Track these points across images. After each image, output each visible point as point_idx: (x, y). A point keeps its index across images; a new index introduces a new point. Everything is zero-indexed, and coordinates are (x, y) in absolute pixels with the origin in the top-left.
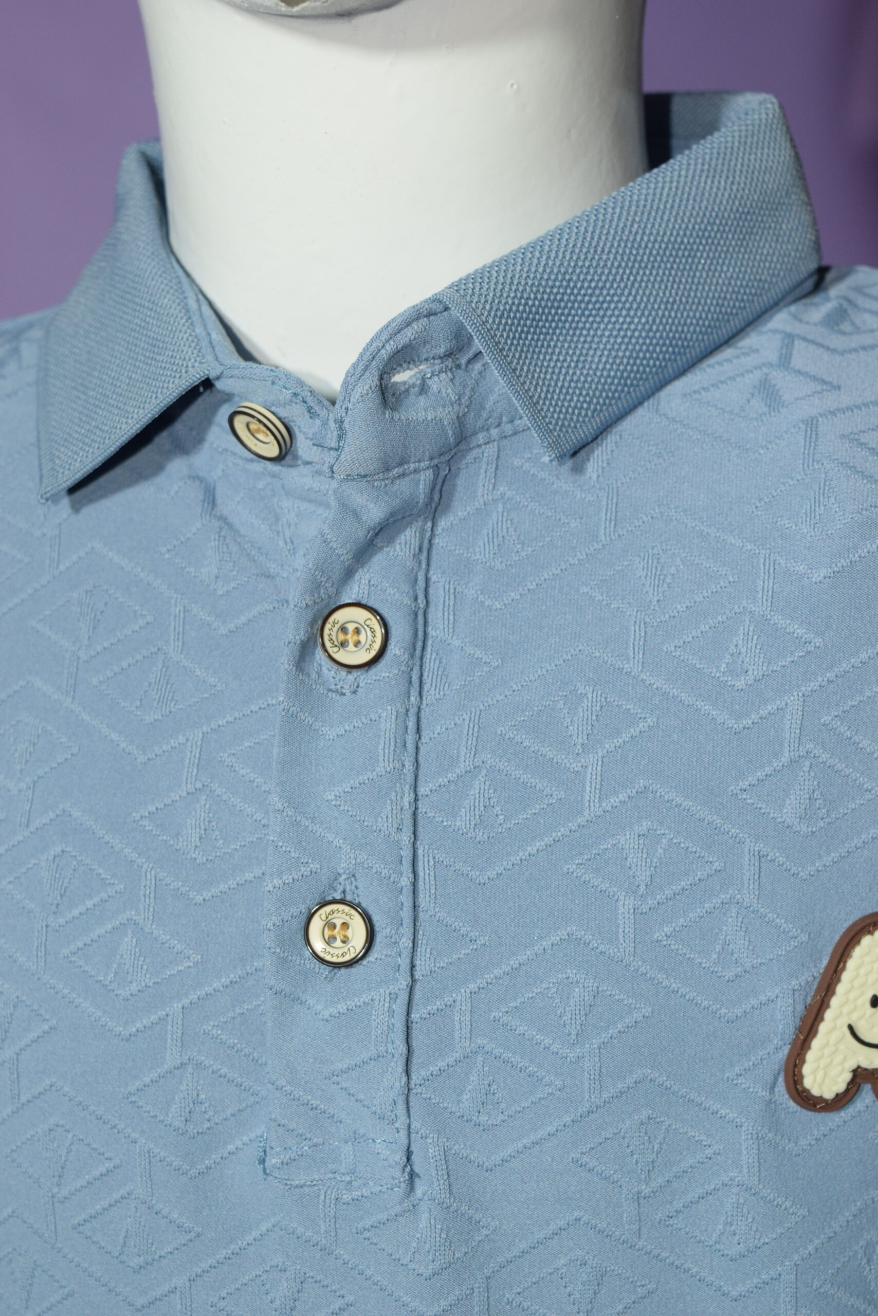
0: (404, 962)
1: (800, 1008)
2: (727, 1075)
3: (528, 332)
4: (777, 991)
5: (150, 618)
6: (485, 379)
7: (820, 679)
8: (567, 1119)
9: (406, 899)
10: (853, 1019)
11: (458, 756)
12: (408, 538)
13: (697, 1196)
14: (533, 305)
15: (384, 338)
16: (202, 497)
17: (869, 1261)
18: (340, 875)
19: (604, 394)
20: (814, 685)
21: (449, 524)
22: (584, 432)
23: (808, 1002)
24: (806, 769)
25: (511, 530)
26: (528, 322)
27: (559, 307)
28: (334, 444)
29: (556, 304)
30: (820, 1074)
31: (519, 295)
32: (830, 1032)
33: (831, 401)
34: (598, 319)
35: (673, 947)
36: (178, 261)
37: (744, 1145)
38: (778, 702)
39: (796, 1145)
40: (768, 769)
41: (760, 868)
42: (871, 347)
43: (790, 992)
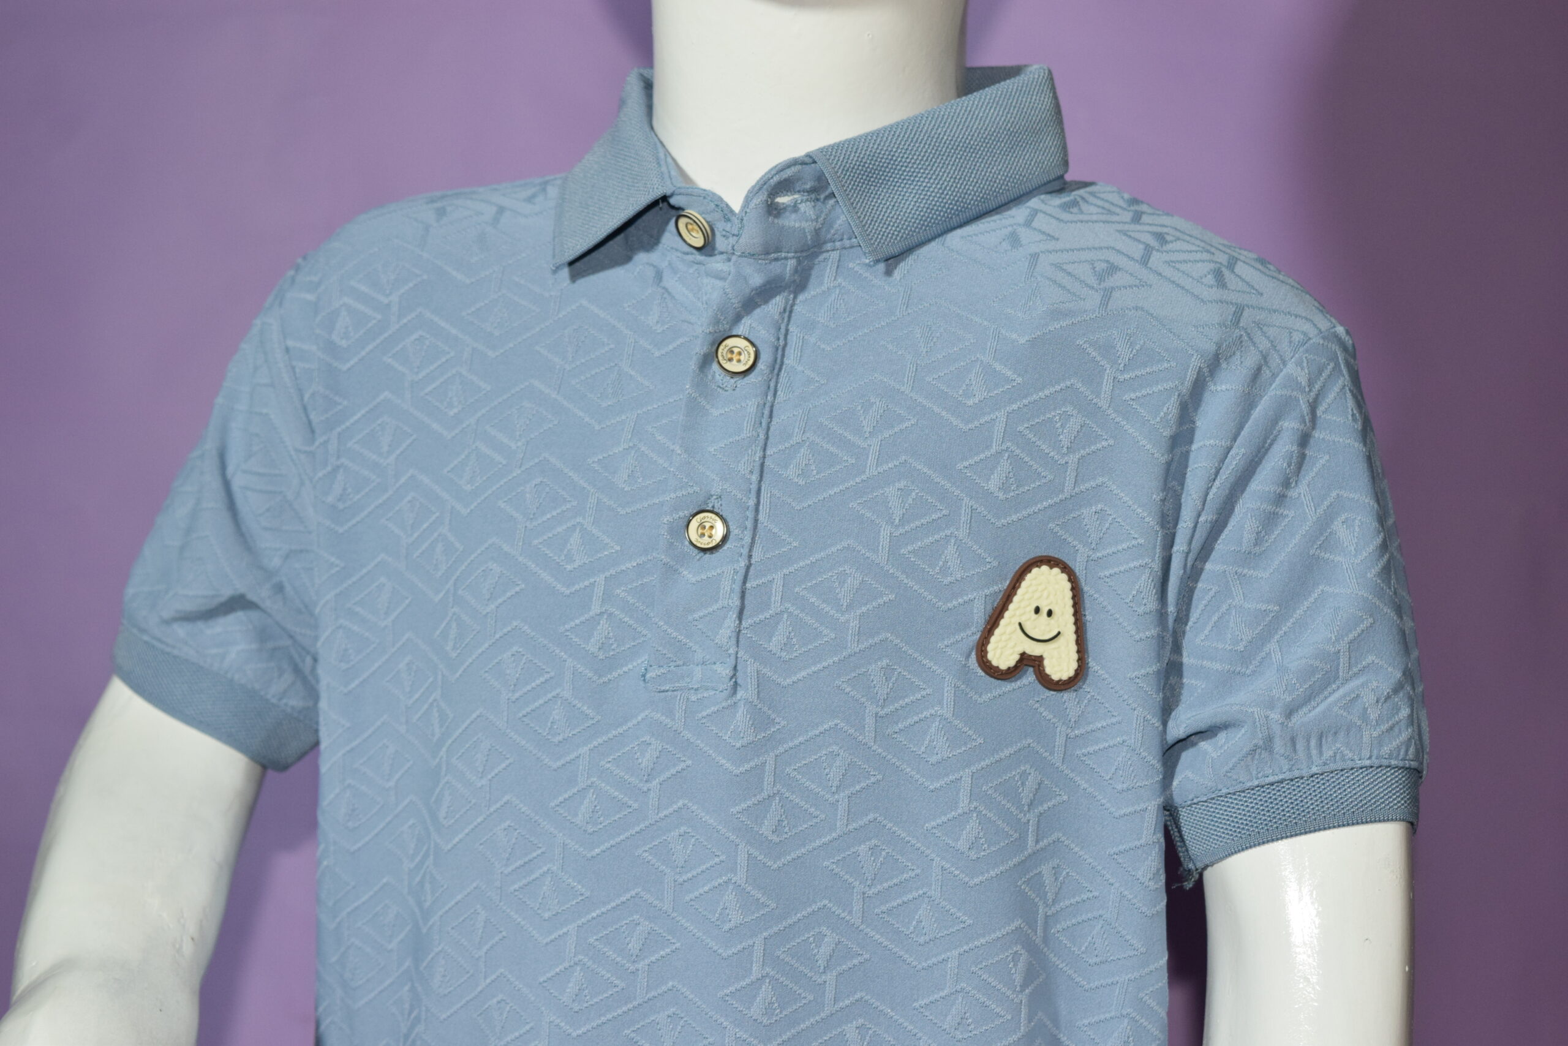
0: (745, 551)
1: (989, 609)
2: (940, 645)
3: (863, 183)
4: (975, 594)
5: (612, 346)
6: (835, 210)
8: (836, 659)
9: (750, 514)
11: (793, 433)
12: (777, 303)
13: (913, 721)
14: (868, 167)
15: (773, 172)
16: (653, 275)
18: (712, 496)
19: (909, 228)
20: (1015, 407)
21: (804, 298)
22: (895, 250)
23: (995, 606)
24: (1005, 458)
25: (843, 305)
26: (864, 177)
27: (884, 171)
28: (736, 232)
29: (883, 169)
30: (998, 651)
31: (860, 160)
33: (1051, 245)
34: (909, 182)
35: (912, 559)
36: (656, 136)
37: (946, 690)
38: (992, 416)
39: (980, 697)
40: (982, 456)
41: (971, 517)
42: (1087, 222)
43: (984, 596)
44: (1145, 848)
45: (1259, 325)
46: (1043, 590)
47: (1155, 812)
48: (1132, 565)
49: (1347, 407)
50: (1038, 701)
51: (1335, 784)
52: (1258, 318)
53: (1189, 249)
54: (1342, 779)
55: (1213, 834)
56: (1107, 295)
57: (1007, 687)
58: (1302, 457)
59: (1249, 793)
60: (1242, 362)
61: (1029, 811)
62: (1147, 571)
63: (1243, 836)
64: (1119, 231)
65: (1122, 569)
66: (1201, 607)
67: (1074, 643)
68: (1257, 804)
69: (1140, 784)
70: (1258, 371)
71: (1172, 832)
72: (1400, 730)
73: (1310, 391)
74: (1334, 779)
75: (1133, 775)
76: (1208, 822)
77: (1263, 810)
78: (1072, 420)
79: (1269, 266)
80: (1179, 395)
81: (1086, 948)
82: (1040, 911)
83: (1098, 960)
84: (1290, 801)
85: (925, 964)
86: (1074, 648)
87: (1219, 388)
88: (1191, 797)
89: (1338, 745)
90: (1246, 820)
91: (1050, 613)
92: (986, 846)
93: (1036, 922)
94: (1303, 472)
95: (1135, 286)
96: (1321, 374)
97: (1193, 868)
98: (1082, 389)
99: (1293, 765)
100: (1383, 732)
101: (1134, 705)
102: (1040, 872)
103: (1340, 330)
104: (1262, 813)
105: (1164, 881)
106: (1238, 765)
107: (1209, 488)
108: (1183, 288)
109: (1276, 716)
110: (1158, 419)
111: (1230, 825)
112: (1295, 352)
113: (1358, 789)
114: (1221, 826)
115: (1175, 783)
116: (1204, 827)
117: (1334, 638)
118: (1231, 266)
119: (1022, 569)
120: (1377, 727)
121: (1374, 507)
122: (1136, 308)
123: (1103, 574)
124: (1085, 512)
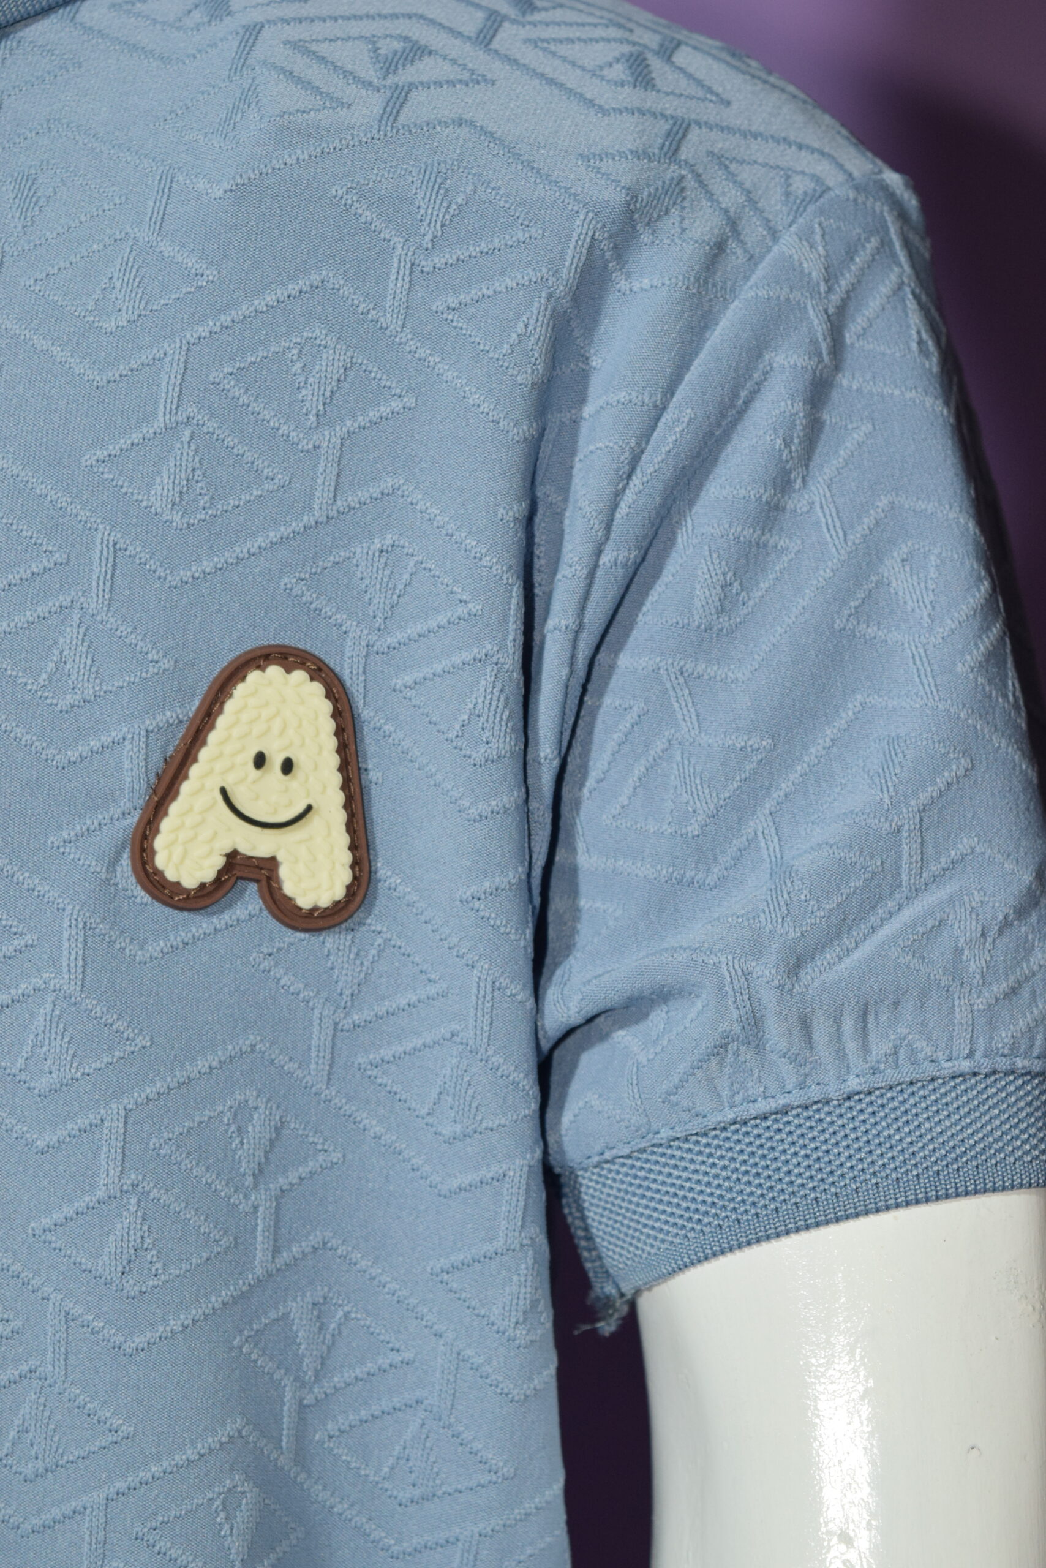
1: (156, 761)
2: (51, 839)
4: (125, 730)
7: (211, 323)
20: (203, 331)
23: (169, 754)
24: (186, 439)
30: (178, 851)
32: (195, 793)
33: (290, 10)
37: (66, 935)
38: (155, 351)
39: (142, 948)
40: (136, 437)
41: (114, 565)
43: (143, 733)
44: (505, 1258)
45: (720, 160)
47: (523, 1182)
48: (457, 659)
49: (909, 327)
50: (270, 955)
51: (899, 1113)
52: (720, 145)
53: (579, 22)
54: (912, 1101)
55: (645, 1226)
56: (400, 97)
57: (200, 924)
58: (814, 429)
59: (716, 1136)
60: (684, 230)
61: (256, 1186)
62: (490, 671)
63: (707, 1229)
65: (438, 667)
66: (611, 746)
67: (344, 828)
68: (733, 1159)
69: (490, 1125)
70: (719, 248)
71: (570, 1220)
72: (1033, 993)
73: (830, 290)
74: (896, 1104)
75: (474, 1105)
76: (635, 1199)
77: (747, 1172)
78: (324, 356)
79: (748, 61)
80: (550, 296)
81: (392, 1468)
82: (288, 1397)
83: (417, 1493)
84: (803, 1153)
85: (36, 1521)
86: (344, 839)
87: (636, 286)
88: (598, 1148)
89: (903, 1031)
90: (712, 1194)
91: (288, 767)
92: (159, 1265)
93: (278, 1421)
94: (817, 459)
95: (460, 81)
96: (852, 259)
97: (614, 1291)
98: (345, 291)
99: (806, 1075)
100: (997, 999)
101: (472, 957)
102: (286, 1316)
103: (893, 179)
104: (745, 1179)
105: (549, 1325)
106: (691, 1079)
107: (618, 494)
108: (561, 86)
109: (766, 971)
110: (506, 348)
111: (678, 1205)
112: (798, 213)
113: (948, 1123)
114: (661, 1207)
115: (567, 1118)
116: (628, 1210)
117: (887, 801)
118: (667, 52)
119: (226, 674)
120: (984, 990)
121: (967, 529)
122: (460, 122)
123: (400, 682)
124: (359, 550)
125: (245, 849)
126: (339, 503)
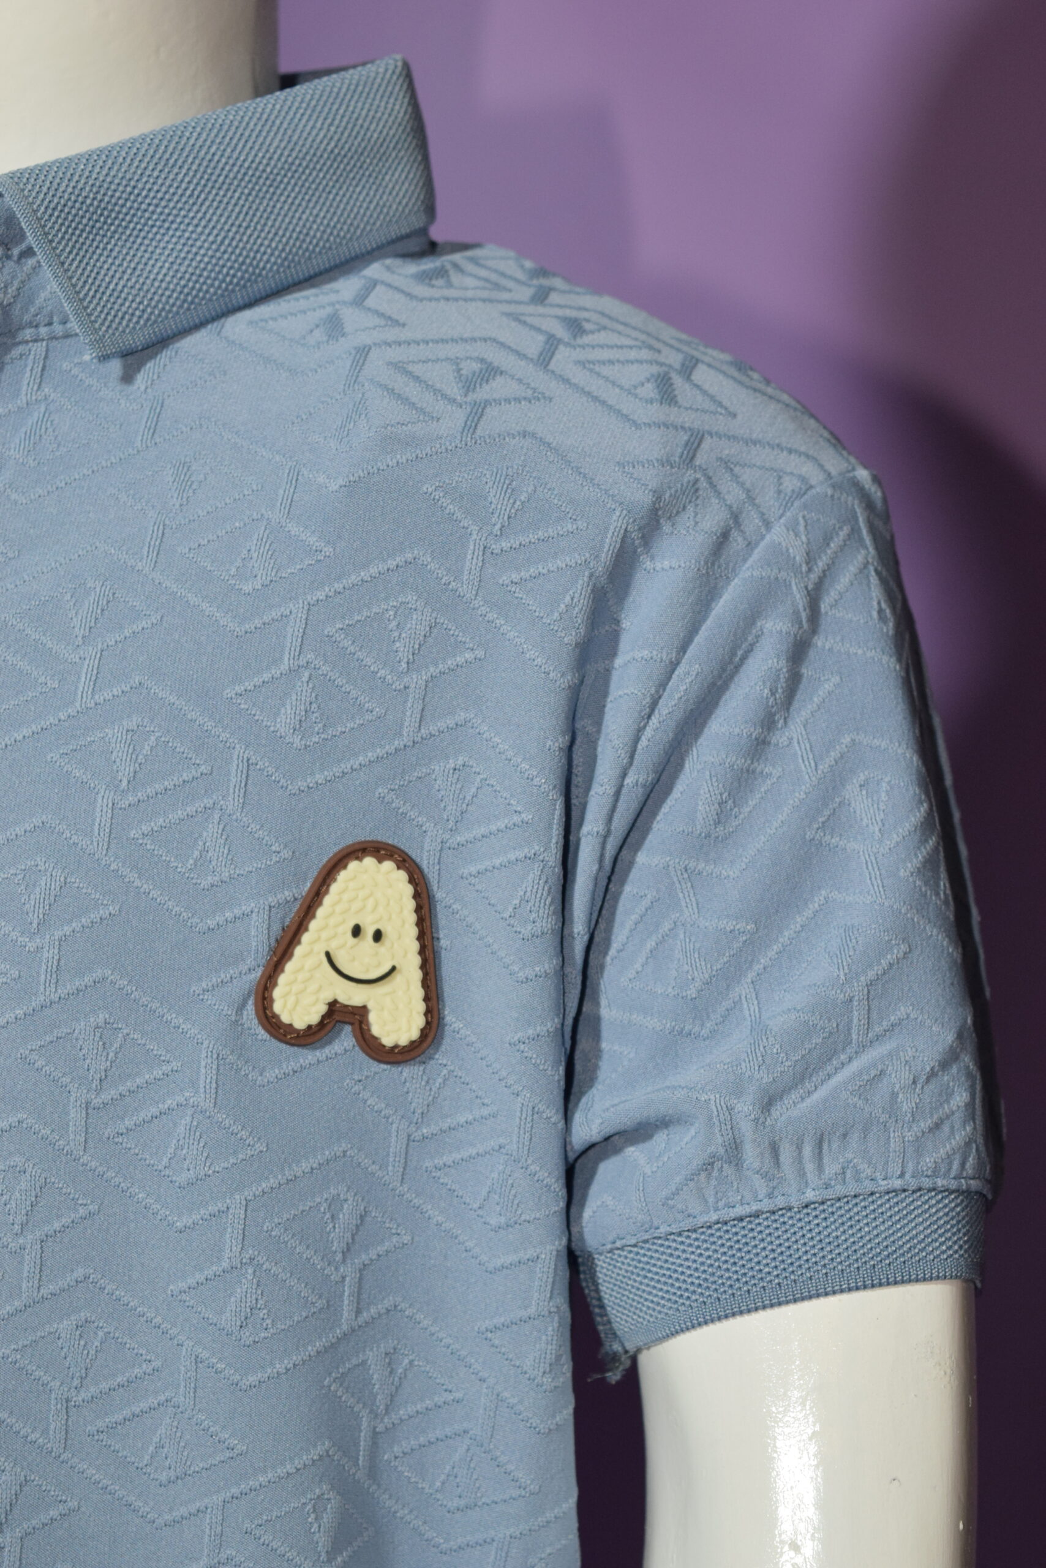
1: (276, 928)
2: (194, 988)
3: (83, 230)
4: (253, 905)
6: (37, 274)
7: (327, 589)
8: (19, 1012)
10: (332, 948)
13: (149, 1115)
14: (91, 204)
17: (333, 1217)
19: (160, 306)
20: (320, 594)
22: (139, 339)
23: (287, 924)
24: (305, 679)
25: (50, 430)
26: (84, 221)
27: (120, 212)
29: (117, 208)
30: (291, 1000)
31: (77, 192)
32: (306, 956)
33: (391, 334)
34: (162, 231)
35: (148, 847)
37: (203, 1063)
38: (283, 609)
39: (261, 1075)
40: (266, 676)
41: (247, 777)
42: (456, 300)
43: (267, 908)
44: (536, 1322)
45: (727, 464)
46: (366, 898)
47: (553, 1263)
48: (512, 856)
49: (871, 598)
50: (360, 1081)
51: (845, 1219)
52: (727, 452)
53: (619, 344)
54: (855, 1210)
55: (646, 1300)
56: (478, 412)
57: (308, 1056)
58: (794, 680)
59: (703, 1233)
60: (697, 523)
61: (344, 1261)
62: (537, 867)
63: (694, 1305)
64: (508, 315)
65: (497, 862)
66: (629, 924)
67: (420, 984)
68: (716, 1251)
69: (528, 1218)
70: (723, 538)
71: (587, 1291)
72: (952, 1127)
73: (810, 570)
74: (843, 1212)
75: (516, 1202)
76: (639, 1279)
77: (726, 1262)
78: (415, 617)
79: (751, 373)
80: (591, 575)
81: (443, 1483)
82: (364, 1424)
83: (462, 1503)
84: (770, 1247)
85: (167, 1517)
86: (420, 993)
87: (658, 566)
88: (611, 1238)
89: (850, 1156)
90: (699, 1277)
91: (378, 936)
92: (269, 1321)
93: (356, 1444)
94: (796, 704)
95: (525, 398)
96: (828, 544)
97: (620, 1349)
98: (432, 566)
99: (774, 1188)
100: (923, 1133)
101: (517, 1088)
102: (364, 1363)
103: (863, 474)
104: (725, 1266)
105: (569, 1375)
106: (685, 1188)
107: (640, 731)
108: (604, 403)
109: (745, 1107)
110: (556, 615)
111: (672, 1285)
112: (786, 508)
113: (882, 1228)
114: (659, 1286)
115: (587, 1213)
116: (633, 1287)
117: (842, 977)
118: (688, 369)
119: (332, 863)
120: (914, 1125)
121: (912, 762)
122: (524, 434)
123: (466, 871)
124: (437, 768)
125: (343, 999)
126: (423, 731)
